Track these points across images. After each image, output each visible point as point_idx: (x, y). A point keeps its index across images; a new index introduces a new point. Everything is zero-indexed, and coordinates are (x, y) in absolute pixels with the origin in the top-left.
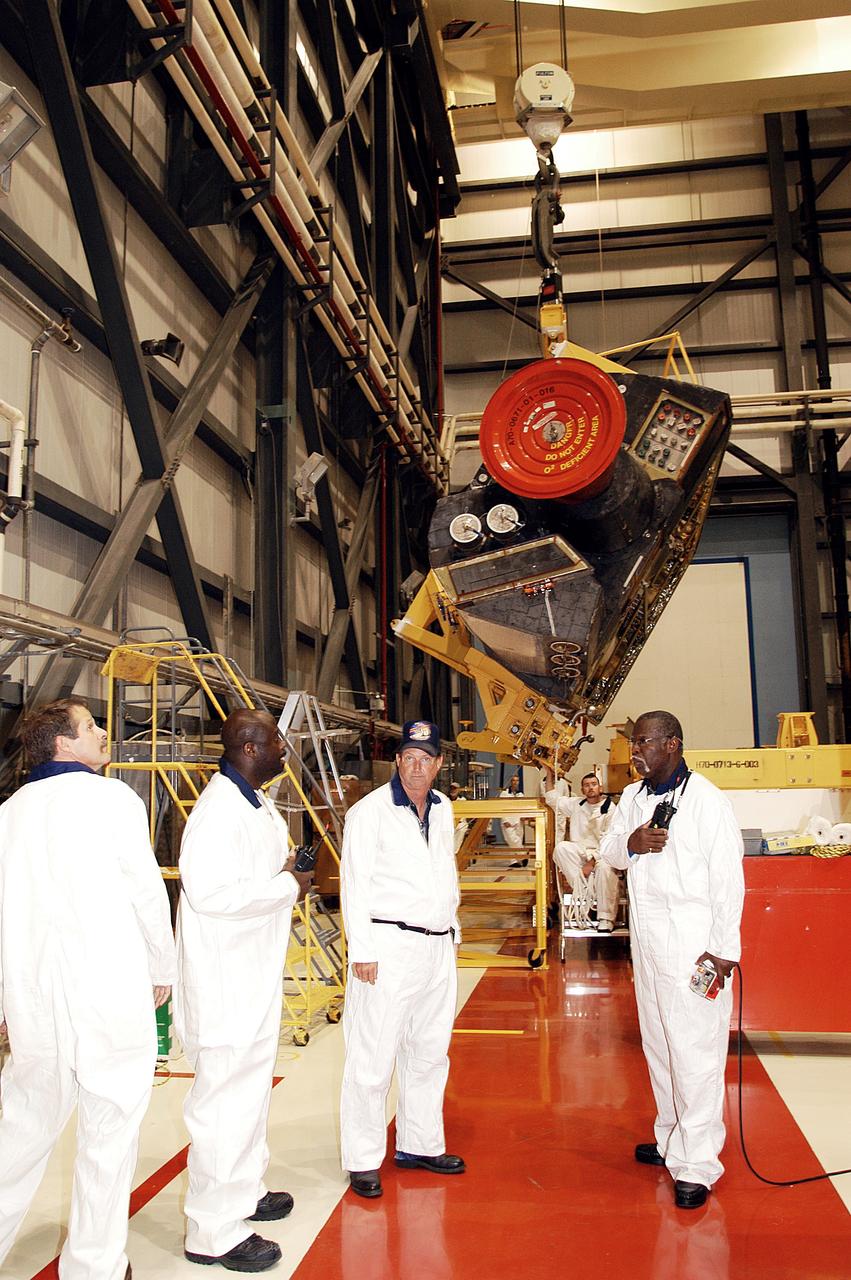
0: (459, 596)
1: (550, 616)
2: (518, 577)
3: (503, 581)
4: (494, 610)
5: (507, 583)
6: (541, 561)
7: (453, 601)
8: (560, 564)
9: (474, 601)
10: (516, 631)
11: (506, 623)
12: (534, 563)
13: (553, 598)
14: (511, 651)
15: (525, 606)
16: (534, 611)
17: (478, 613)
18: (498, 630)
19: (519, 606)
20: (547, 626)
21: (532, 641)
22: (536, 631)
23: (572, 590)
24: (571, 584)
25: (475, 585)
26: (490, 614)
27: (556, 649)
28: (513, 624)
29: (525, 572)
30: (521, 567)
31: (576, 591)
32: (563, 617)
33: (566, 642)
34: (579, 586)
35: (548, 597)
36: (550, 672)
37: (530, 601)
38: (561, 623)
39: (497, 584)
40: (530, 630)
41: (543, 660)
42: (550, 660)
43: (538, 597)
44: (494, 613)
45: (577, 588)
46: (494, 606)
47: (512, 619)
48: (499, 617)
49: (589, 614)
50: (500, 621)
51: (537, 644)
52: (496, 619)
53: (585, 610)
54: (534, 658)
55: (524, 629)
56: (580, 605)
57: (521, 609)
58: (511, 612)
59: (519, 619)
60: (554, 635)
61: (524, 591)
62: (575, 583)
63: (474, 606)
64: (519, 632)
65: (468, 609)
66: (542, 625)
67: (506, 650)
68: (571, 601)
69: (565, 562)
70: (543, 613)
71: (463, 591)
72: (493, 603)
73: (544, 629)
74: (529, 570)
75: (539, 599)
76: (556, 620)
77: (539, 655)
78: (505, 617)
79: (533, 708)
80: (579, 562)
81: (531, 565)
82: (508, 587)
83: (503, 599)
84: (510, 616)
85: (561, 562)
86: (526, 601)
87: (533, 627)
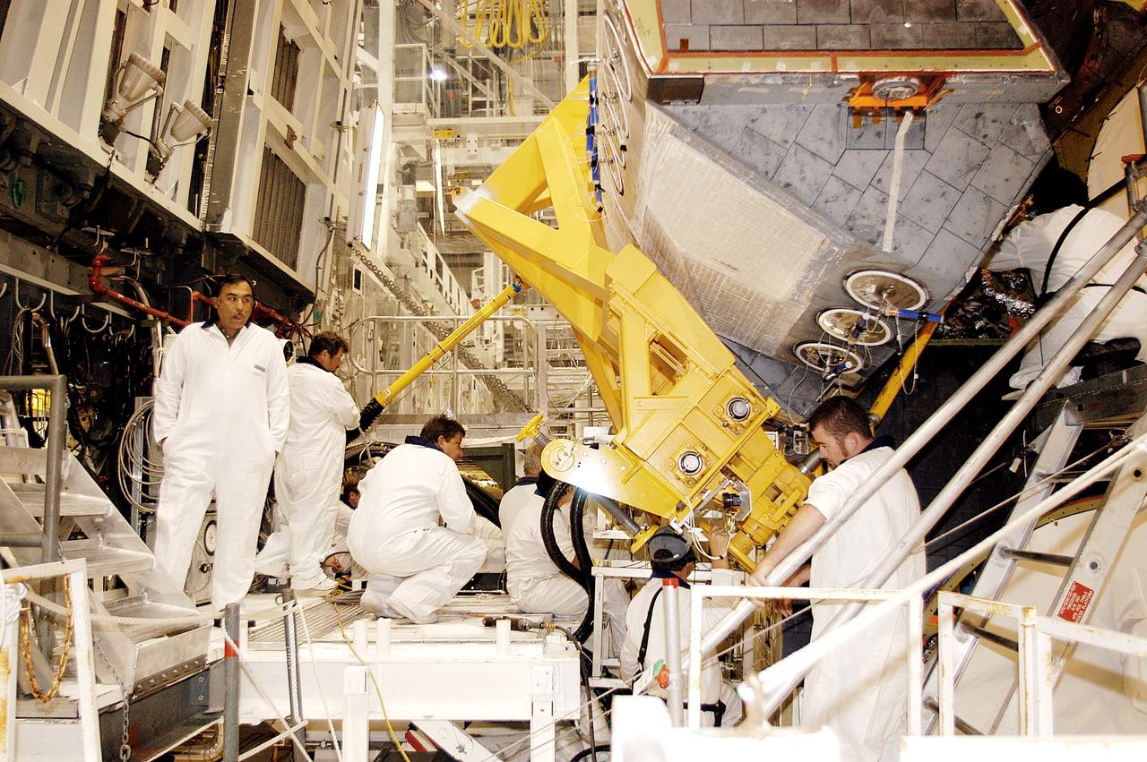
0: (670, 53)
1: (894, 193)
2: (855, 43)
3: (808, 43)
4: (749, 132)
5: (815, 51)
6: (931, 13)
7: (647, 65)
8: (981, 37)
9: (709, 81)
10: (783, 212)
11: (769, 179)
12: (908, 15)
13: (917, 138)
14: (728, 273)
15: (835, 143)
16: (856, 166)
17: (701, 129)
18: (731, 198)
19: (822, 139)
20: (877, 216)
21: (809, 255)
22: (843, 221)
23: (974, 133)
24: (978, 116)
25: (723, 34)
26: (733, 140)
27: (858, 291)
28: (788, 185)
29: (878, 34)
30: (868, 16)
31: (985, 136)
32: (928, 201)
33: (900, 274)
34: (996, 125)
35: (907, 135)
36: (791, 350)
37: (856, 132)
38: (915, 218)
39: (787, 48)
40: (828, 217)
41: (798, 312)
42: (815, 320)
43: (880, 127)
44: (746, 139)
45: (992, 130)
46: (753, 121)
47: (789, 172)
48: (757, 157)
49: (997, 210)
50: (754, 168)
51: (814, 266)
52: (746, 158)
53: (988, 199)
54: (777, 304)
55: (813, 208)
56: (980, 180)
57: (824, 149)
58: (792, 150)
59: (809, 174)
60: (887, 247)
61: (847, 99)
62: (989, 114)
63: (698, 103)
64: (791, 217)
65: (677, 107)
66: (866, 209)
67: (717, 267)
68: (962, 165)
69: (999, 36)
70: (877, 177)
71: (684, 43)
72: (753, 108)
73: (865, 222)
74: (889, 30)
75: (878, 134)
76: (904, 206)
77: (794, 300)
78: (773, 160)
79: (744, 423)
80: (1035, 47)
81: (898, 19)
82: (817, 65)
83: (784, 105)
84: (787, 161)
85: (986, 31)
86: (843, 128)
87: (840, 210)
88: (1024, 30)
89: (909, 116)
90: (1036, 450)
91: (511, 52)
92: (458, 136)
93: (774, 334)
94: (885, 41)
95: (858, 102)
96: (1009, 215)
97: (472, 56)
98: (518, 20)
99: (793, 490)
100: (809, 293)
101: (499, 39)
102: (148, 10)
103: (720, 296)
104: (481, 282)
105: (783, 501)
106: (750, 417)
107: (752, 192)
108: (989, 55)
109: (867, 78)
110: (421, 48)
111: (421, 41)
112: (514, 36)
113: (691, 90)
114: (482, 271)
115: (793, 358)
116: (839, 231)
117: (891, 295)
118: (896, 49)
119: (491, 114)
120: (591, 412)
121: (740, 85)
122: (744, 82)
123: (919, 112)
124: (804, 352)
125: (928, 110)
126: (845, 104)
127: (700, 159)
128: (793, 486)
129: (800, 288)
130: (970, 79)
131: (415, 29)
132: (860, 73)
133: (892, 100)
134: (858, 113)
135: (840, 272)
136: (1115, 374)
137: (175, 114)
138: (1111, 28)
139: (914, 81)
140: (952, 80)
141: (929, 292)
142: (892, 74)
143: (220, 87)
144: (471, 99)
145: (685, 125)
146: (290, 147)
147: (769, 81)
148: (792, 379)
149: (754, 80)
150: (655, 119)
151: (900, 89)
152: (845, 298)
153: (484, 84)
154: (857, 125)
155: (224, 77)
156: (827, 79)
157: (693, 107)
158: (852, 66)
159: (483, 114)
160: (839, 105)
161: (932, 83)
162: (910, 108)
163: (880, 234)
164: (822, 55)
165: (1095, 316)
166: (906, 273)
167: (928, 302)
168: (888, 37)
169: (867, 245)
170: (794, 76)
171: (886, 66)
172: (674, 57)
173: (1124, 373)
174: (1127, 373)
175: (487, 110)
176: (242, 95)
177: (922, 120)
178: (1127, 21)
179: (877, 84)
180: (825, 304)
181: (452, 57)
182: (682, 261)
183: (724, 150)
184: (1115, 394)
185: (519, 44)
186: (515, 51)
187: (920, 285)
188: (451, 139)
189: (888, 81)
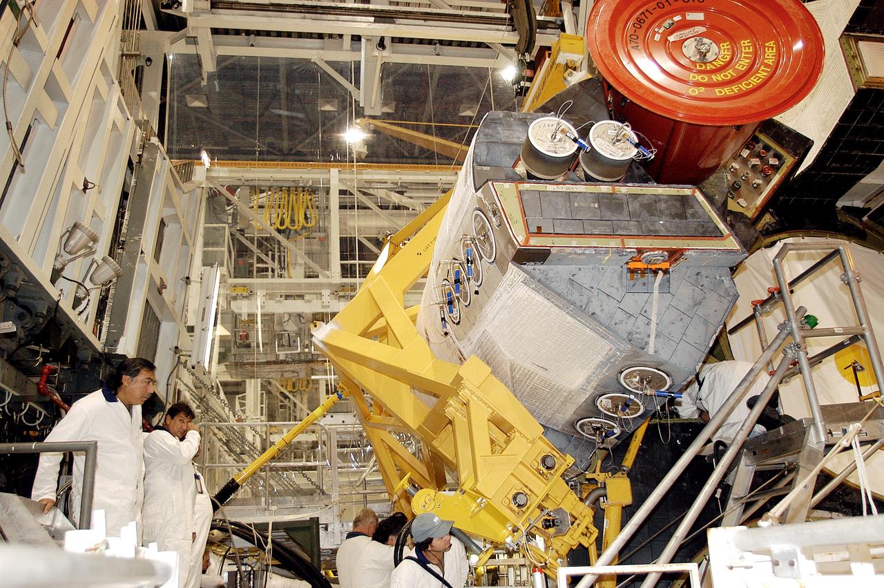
0: (530, 234)
1: (654, 319)
2: (634, 232)
3: (608, 231)
4: (571, 281)
5: (612, 236)
6: (673, 216)
7: (517, 241)
8: (701, 230)
9: (553, 251)
10: (588, 331)
11: (582, 311)
12: (661, 217)
13: (666, 287)
14: (541, 372)
15: (620, 289)
16: (632, 302)
17: (543, 280)
18: (555, 323)
19: (612, 287)
20: (645, 333)
21: (599, 358)
22: (625, 336)
23: (696, 284)
24: (698, 274)
25: (561, 224)
26: (561, 287)
27: (627, 381)
28: (593, 314)
29: (646, 227)
30: (639, 216)
31: (702, 286)
32: (673, 323)
33: (657, 369)
34: (708, 279)
35: (660, 285)
36: (573, 424)
37: (632, 283)
38: (667, 334)
39: (597, 233)
40: (616, 333)
41: (583, 398)
42: (594, 402)
43: (644, 280)
44: (569, 286)
45: (705, 282)
46: (573, 275)
47: (594, 307)
48: (575, 297)
49: (711, 329)
50: (573, 303)
51: (602, 365)
52: (569, 298)
53: (706, 322)
54: (570, 392)
55: (607, 329)
56: (701, 311)
57: (613, 292)
58: (596, 293)
59: (605, 307)
60: (651, 350)
61: (627, 263)
62: (704, 273)
63: (542, 264)
64: (592, 334)
65: (529, 267)
66: (638, 328)
67: (533, 369)
68: (691, 302)
69: (710, 230)
70: (644, 309)
71: (539, 228)
72: (573, 268)
73: (638, 336)
74: (652, 225)
75: (644, 284)
76: (660, 326)
77: (583, 389)
78: (585, 299)
79: (552, 472)
80: (728, 236)
81: (656, 219)
82: (614, 243)
83: (591, 266)
84: (593, 300)
85: (703, 227)
86: (624, 280)
87: (623, 329)
88: (722, 226)
89: (661, 273)
90: (730, 483)
91: (289, 233)
92: (251, 292)
93: (564, 414)
94: (651, 231)
95: (633, 265)
96: (718, 331)
97: (257, 235)
98: (296, 211)
99: (584, 517)
100: (594, 384)
101: (282, 223)
102: (85, 192)
103: (531, 388)
104: (242, 405)
105: (578, 525)
106: (556, 468)
107: (569, 318)
108: (705, 240)
109: (640, 251)
110: (224, 228)
111: (225, 223)
112: (293, 221)
113: (540, 256)
114: (245, 396)
115: (573, 430)
116: (623, 342)
117: (648, 382)
118: (656, 235)
119: (273, 276)
120: (366, 494)
121: (571, 254)
122: (573, 252)
123: (666, 272)
124: (582, 426)
125: (671, 270)
126: (625, 266)
127: (539, 298)
128: (583, 515)
129: (588, 381)
130: (697, 252)
131: (220, 214)
132: (636, 248)
133: (652, 264)
134: (632, 271)
135: (618, 369)
136: (777, 429)
137: (95, 265)
138: (737, 227)
139: (666, 253)
140: (687, 253)
141: (673, 379)
142: (654, 249)
143: (121, 248)
144: (256, 265)
145: (533, 277)
146: (160, 293)
147: (587, 252)
148: (572, 444)
149: (579, 251)
150: (513, 273)
151: (658, 259)
152: (618, 386)
153: (267, 255)
154: (632, 279)
155: (124, 241)
156: (619, 252)
157: (539, 267)
158: (632, 244)
159: (266, 276)
160: (622, 267)
161: (674, 255)
162: (661, 269)
163: (647, 343)
164: (616, 238)
165: (767, 391)
166: (661, 368)
167: (671, 387)
168: (651, 228)
169: (638, 350)
170: (601, 249)
171: (651, 245)
172: (532, 236)
173: (781, 428)
174: (783, 429)
175: (270, 273)
176: (138, 254)
177: (668, 276)
178: (745, 224)
179: (645, 255)
180: (603, 390)
181: (243, 235)
182: (509, 365)
183: (556, 293)
184: (778, 441)
185: (296, 227)
186: (292, 232)
187: (668, 375)
188: (245, 294)
189: (652, 253)
